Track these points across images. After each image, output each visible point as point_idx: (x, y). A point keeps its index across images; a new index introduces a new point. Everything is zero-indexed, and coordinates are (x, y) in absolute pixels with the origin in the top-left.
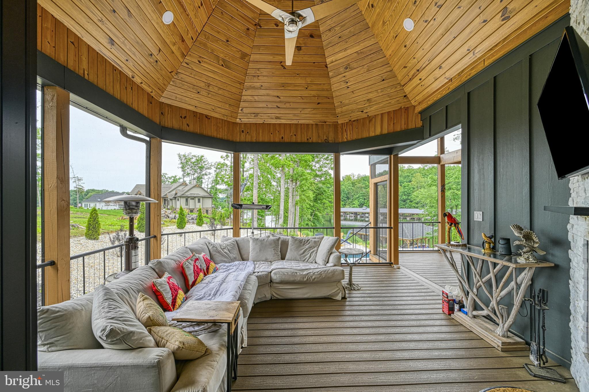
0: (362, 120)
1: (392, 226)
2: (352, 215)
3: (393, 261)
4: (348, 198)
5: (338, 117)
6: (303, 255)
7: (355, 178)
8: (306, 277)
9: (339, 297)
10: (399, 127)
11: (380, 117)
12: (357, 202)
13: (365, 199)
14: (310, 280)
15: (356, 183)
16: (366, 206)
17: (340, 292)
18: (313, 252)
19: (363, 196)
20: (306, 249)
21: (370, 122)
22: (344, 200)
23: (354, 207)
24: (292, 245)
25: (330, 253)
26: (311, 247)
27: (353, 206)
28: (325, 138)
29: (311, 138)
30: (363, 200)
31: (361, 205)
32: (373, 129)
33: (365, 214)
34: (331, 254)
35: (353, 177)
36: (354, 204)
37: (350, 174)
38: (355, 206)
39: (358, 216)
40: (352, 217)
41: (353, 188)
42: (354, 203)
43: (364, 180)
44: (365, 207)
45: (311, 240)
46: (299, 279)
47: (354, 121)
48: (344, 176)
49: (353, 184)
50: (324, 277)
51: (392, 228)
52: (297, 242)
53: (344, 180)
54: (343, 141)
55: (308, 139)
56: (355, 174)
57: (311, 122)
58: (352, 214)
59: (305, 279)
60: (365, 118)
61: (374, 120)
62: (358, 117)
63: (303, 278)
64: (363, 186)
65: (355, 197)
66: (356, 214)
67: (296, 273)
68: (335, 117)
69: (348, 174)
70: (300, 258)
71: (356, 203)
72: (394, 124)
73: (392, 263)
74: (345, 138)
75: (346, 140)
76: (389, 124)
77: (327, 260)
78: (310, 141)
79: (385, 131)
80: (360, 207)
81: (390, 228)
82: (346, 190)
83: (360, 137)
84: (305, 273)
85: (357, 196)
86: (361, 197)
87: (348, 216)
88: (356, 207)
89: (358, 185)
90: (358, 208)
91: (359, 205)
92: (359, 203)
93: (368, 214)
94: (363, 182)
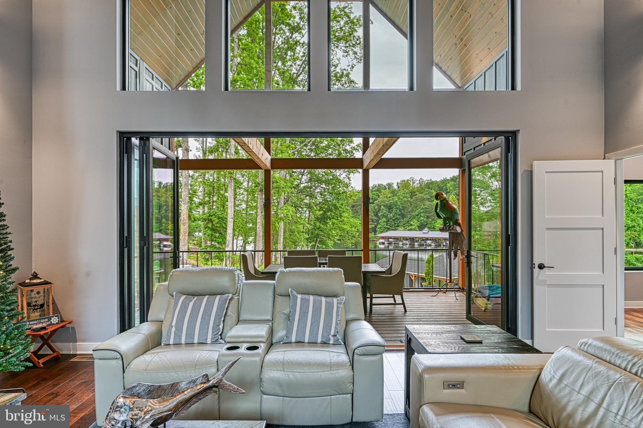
2: (407, 242)
4: (403, 216)
7: (416, 184)
12: (416, 221)
13: (428, 217)
15: (417, 193)
16: (429, 228)
19: (426, 212)
22: (397, 218)
27: (410, 227)
30: (425, 219)
31: (421, 227)
33: (427, 239)
35: (413, 183)
36: (411, 225)
37: (408, 178)
38: (413, 227)
39: (416, 244)
40: (406, 244)
42: (412, 223)
43: (429, 188)
44: (428, 230)
48: (399, 182)
49: (412, 194)
53: (399, 187)
56: (415, 178)
58: (407, 240)
64: (425, 197)
65: (413, 214)
66: (412, 240)
69: (406, 179)
71: (415, 223)
82: (399, 203)
85: (417, 213)
86: (422, 215)
87: (401, 243)
88: (415, 230)
89: (419, 195)
90: (417, 230)
91: (418, 226)
92: (419, 224)
93: (430, 240)
94: (427, 191)
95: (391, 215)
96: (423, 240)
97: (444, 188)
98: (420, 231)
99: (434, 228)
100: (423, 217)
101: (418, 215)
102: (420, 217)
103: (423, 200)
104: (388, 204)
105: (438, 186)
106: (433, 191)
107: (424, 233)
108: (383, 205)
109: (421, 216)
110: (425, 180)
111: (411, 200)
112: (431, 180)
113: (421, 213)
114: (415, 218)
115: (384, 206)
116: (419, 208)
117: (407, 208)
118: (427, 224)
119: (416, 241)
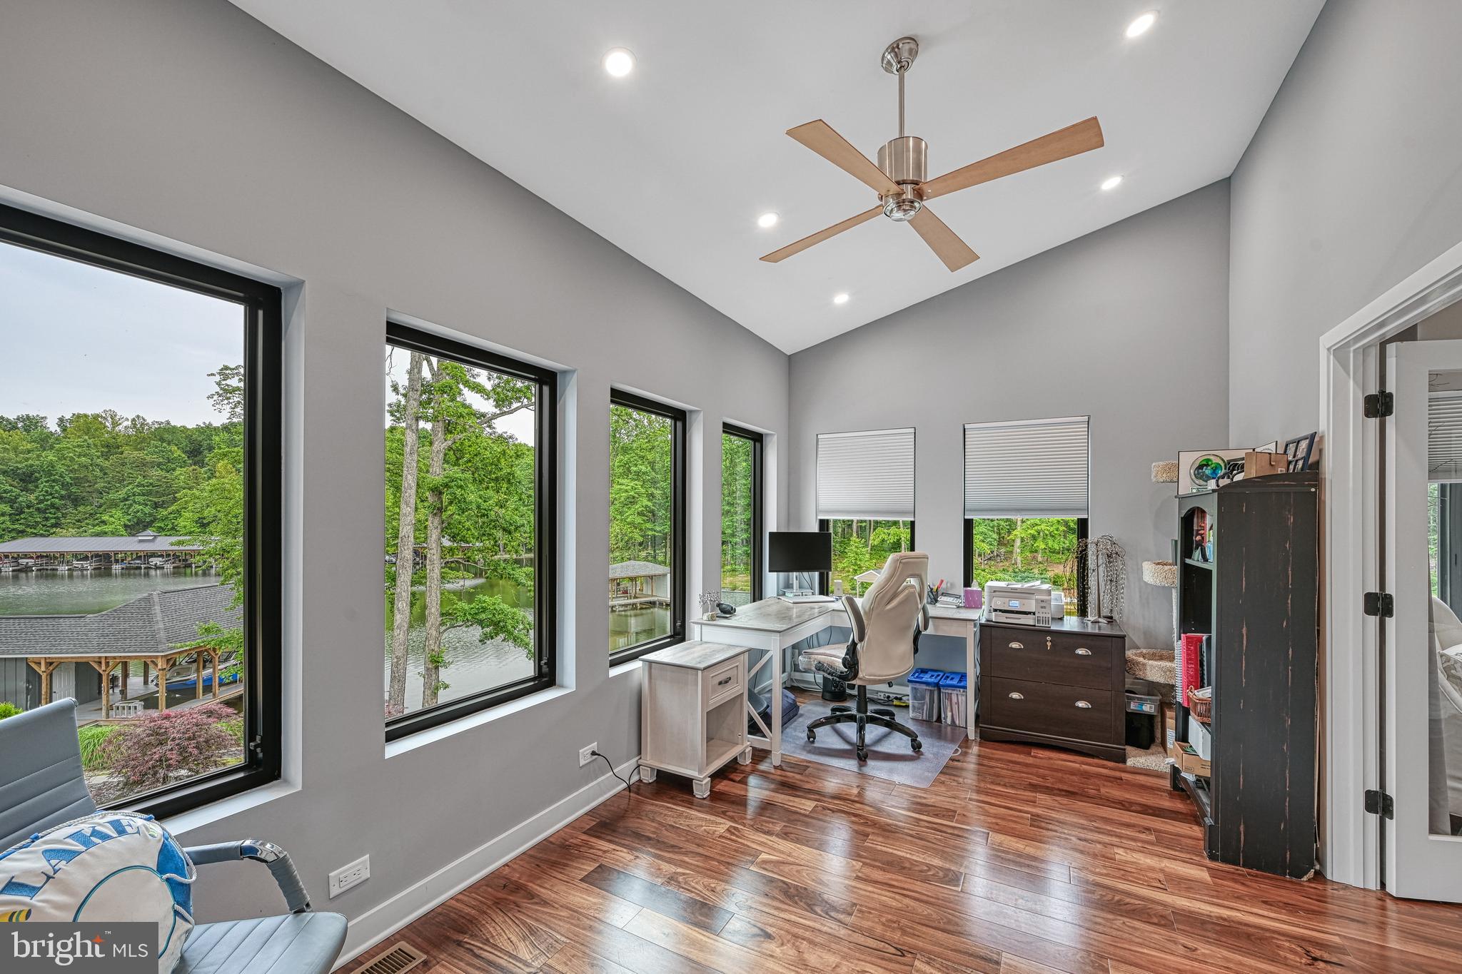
2: (86, 563)
4: (76, 501)
7: (124, 429)
16: (159, 529)
19: (149, 493)
22: (52, 506)
23: (105, 533)
27: (98, 529)
31: (135, 527)
33: (151, 554)
35: (115, 424)
36: (104, 522)
37: (99, 411)
39: (117, 567)
40: (84, 570)
42: (105, 518)
43: (162, 440)
44: (154, 533)
48: (68, 417)
49: (111, 448)
53: (64, 430)
56: (120, 413)
64: (148, 458)
69: (90, 412)
71: (116, 518)
82: (61, 469)
86: (138, 498)
88: (113, 534)
89: (130, 454)
90: (122, 535)
91: (126, 526)
92: (129, 520)
93: (162, 556)
94: (156, 447)
96: (139, 558)
97: (205, 444)
98: (134, 535)
99: (173, 528)
100: (140, 504)
102: (131, 505)
103: (143, 464)
105: (189, 437)
106: (174, 448)
107: (141, 541)
109: (135, 502)
110: (149, 421)
111: (107, 464)
112: (168, 423)
113: (134, 495)
114: (116, 505)
116: (130, 483)
117: (90, 482)
118: (152, 522)
119: (117, 561)
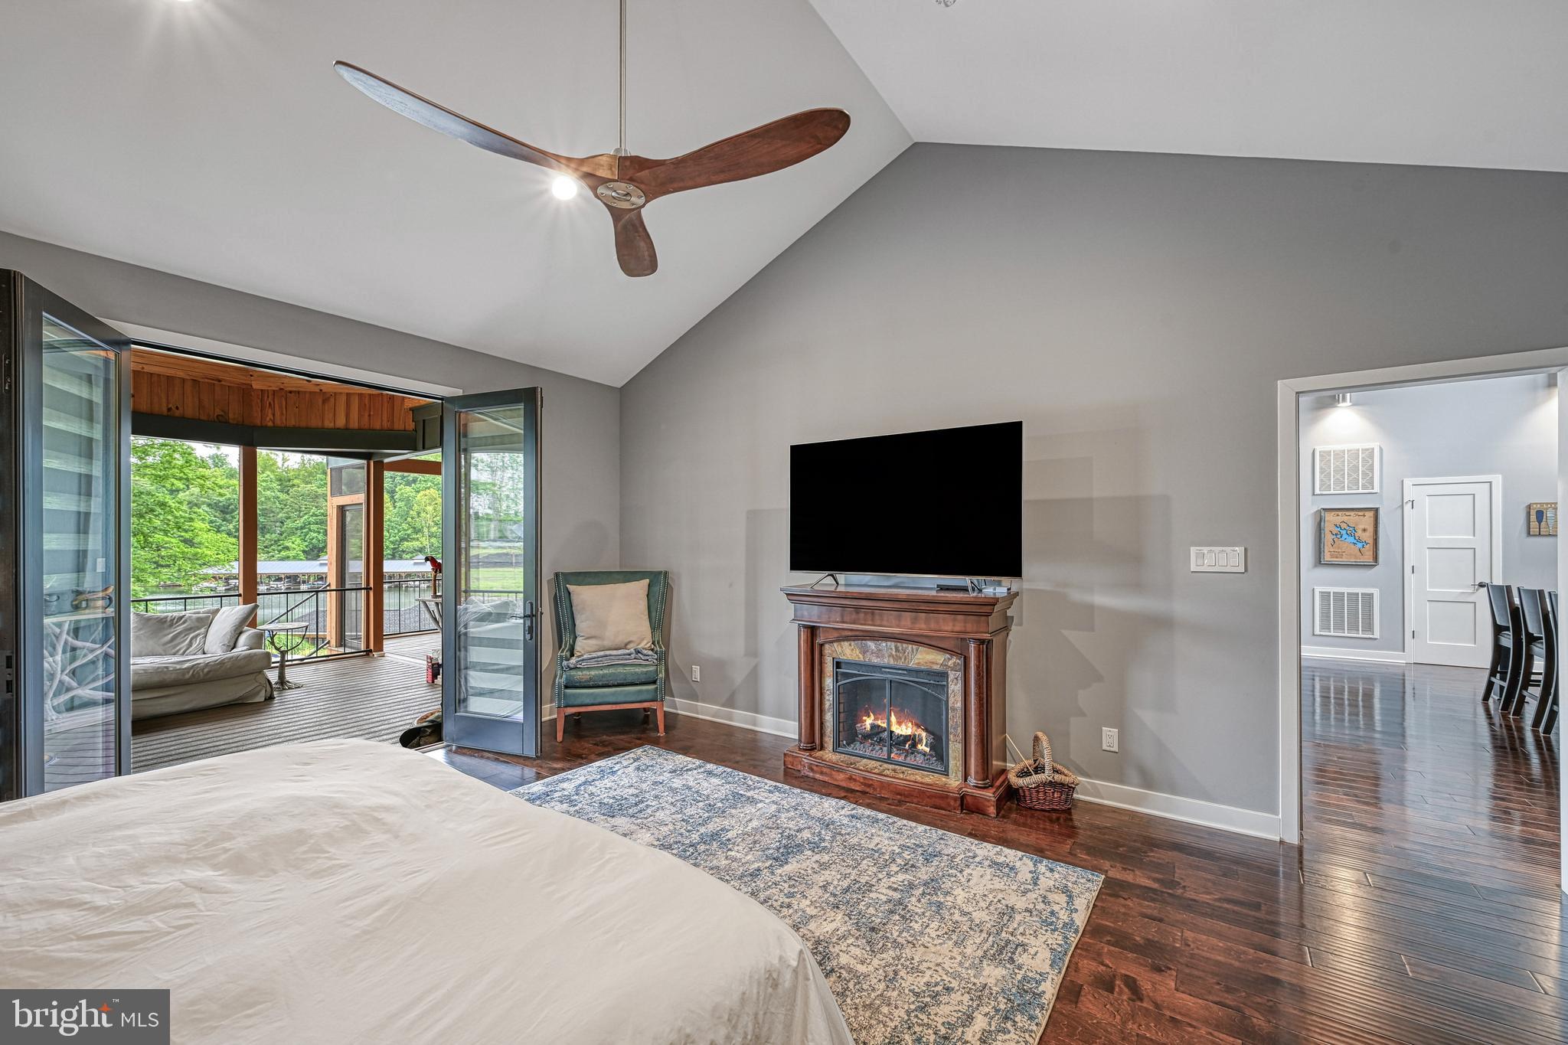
0: (307, 395)
1: (372, 585)
3: (372, 647)
5: (251, 376)
6: (173, 644)
8: (188, 672)
9: (261, 698)
10: (379, 423)
11: (344, 398)
12: (298, 541)
14: (199, 676)
15: (296, 481)
17: (260, 691)
18: (196, 636)
20: (179, 633)
21: (324, 402)
24: (140, 630)
25: (238, 632)
26: (191, 629)
28: (218, 412)
29: (181, 409)
30: (320, 537)
32: (331, 415)
34: (241, 633)
38: (291, 553)
41: (283, 496)
45: (190, 617)
46: (173, 676)
47: (291, 392)
50: (230, 668)
51: (371, 589)
52: (150, 623)
54: (264, 424)
55: (169, 409)
57: (181, 374)
58: (279, 579)
59: (187, 676)
60: (315, 392)
61: (332, 400)
62: (300, 387)
63: (184, 675)
65: (289, 524)
66: (293, 578)
67: (167, 667)
68: (246, 376)
70: (165, 651)
72: (370, 415)
73: (371, 651)
74: (268, 419)
75: (270, 424)
76: (360, 416)
77: (232, 644)
78: (177, 413)
79: (354, 424)
80: (308, 559)
81: (368, 589)
83: (303, 424)
84: (186, 666)
85: (299, 523)
95: (231, 526)
101: (302, 528)
104: (220, 502)
108: (204, 503)
115: (209, 505)
